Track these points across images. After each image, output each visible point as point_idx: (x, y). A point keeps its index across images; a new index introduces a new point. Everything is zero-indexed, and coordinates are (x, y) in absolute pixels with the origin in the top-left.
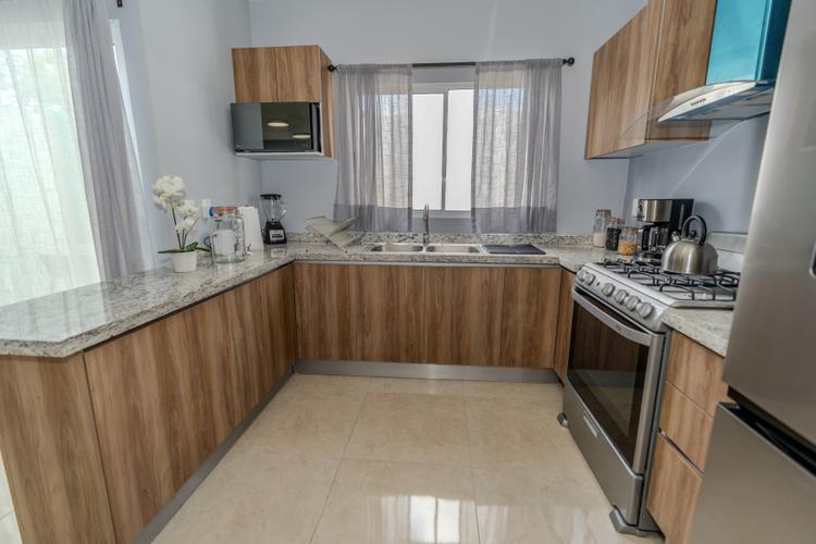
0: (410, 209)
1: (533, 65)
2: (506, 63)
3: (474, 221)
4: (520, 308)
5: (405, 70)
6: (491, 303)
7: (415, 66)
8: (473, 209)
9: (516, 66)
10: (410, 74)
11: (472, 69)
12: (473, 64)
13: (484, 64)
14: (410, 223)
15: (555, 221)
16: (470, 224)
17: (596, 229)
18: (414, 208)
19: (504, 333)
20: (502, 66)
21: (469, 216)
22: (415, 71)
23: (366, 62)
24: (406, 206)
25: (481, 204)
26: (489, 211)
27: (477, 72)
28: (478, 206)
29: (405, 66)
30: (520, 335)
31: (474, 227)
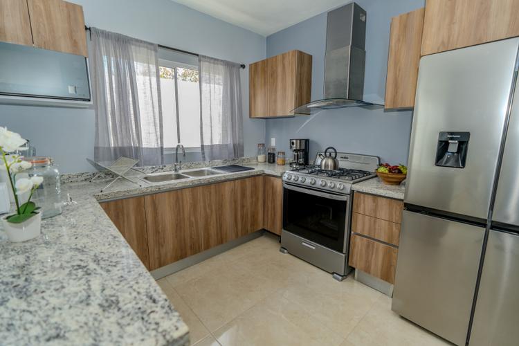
0: (162, 148)
1: (228, 65)
2: (215, 59)
3: (203, 153)
4: (248, 201)
5: (152, 47)
6: (235, 202)
7: (159, 46)
8: (202, 146)
9: (219, 62)
10: (156, 51)
11: (196, 58)
12: (197, 55)
13: (203, 56)
14: (162, 158)
15: (243, 151)
16: (201, 156)
17: (259, 154)
18: (165, 147)
19: (242, 217)
20: (212, 61)
21: (200, 151)
22: (160, 50)
23: (119, 32)
24: (160, 146)
25: (207, 143)
26: (212, 146)
27: (200, 61)
28: (205, 144)
29: (152, 44)
30: (249, 216)
31: (204, 157)
